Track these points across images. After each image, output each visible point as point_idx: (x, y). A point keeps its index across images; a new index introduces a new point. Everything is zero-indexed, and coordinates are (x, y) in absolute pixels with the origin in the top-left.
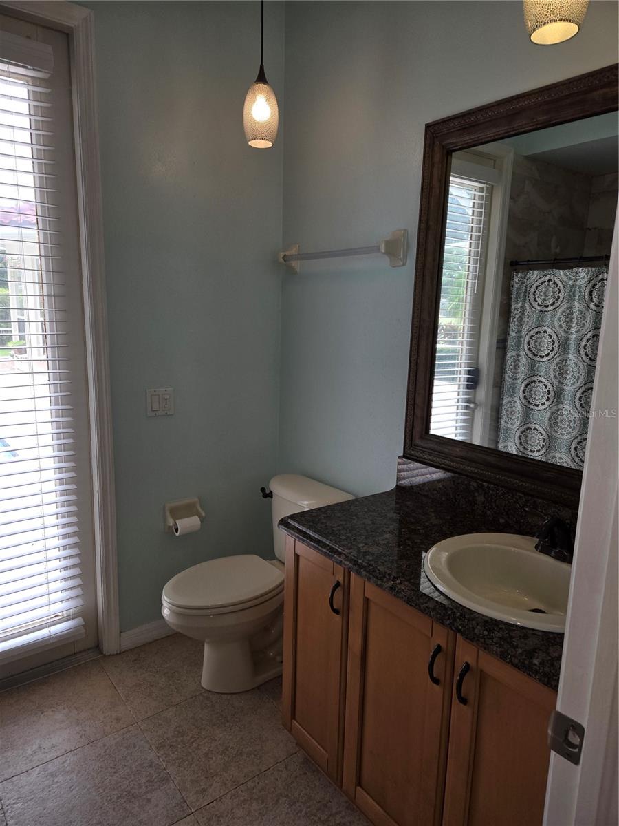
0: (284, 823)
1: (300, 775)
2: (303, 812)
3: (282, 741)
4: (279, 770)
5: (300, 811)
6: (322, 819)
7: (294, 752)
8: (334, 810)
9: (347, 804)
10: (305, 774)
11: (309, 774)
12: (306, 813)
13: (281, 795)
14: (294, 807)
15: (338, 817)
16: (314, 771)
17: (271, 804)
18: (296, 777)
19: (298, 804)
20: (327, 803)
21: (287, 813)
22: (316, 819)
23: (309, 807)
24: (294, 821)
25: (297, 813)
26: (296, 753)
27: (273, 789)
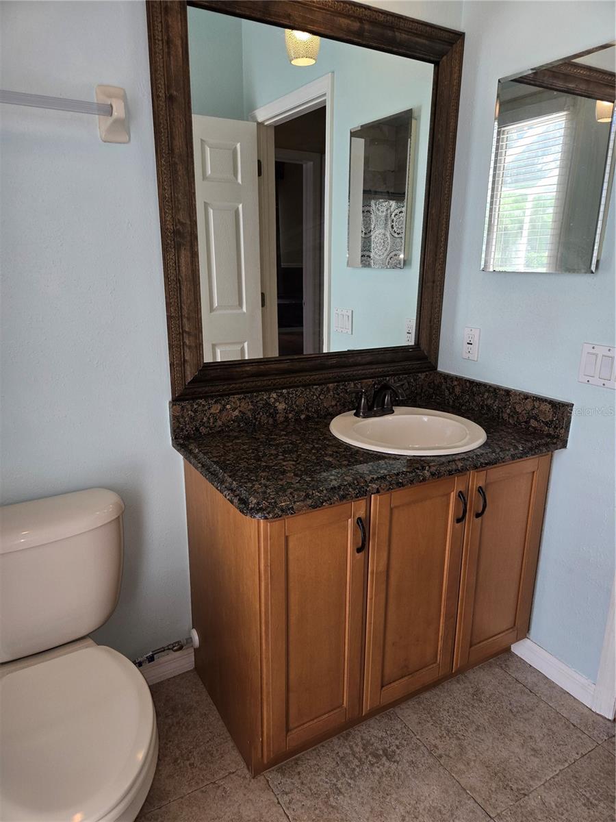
0: (363, 803)
1: (299, 779)
2: (349, 781)
3: (245, 795)
4: (290, 803)
5: (349, 784)
6: (358, 764)
7: (266, 782)
8: (348, 751)
9: (342, 738)
10: (299, 773)
11: (299, 769)
12: (351, 778)
13: (326, 803)
14: (343, 790)
15: (357, 749)
16: (296, 763)
17: (338, 815)
18: (302, 783)
19: (339, 786)
20: (339, 756)
21: (350, 797)
22: (358, 770)
23: (343, 774)
24: (360, 792)
25: (351, 787)
26: (268, 781)
27: (317, 812)
